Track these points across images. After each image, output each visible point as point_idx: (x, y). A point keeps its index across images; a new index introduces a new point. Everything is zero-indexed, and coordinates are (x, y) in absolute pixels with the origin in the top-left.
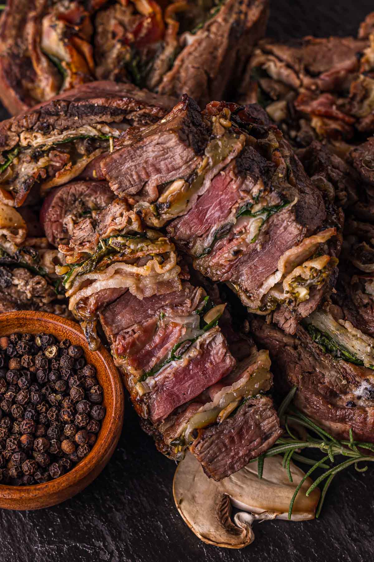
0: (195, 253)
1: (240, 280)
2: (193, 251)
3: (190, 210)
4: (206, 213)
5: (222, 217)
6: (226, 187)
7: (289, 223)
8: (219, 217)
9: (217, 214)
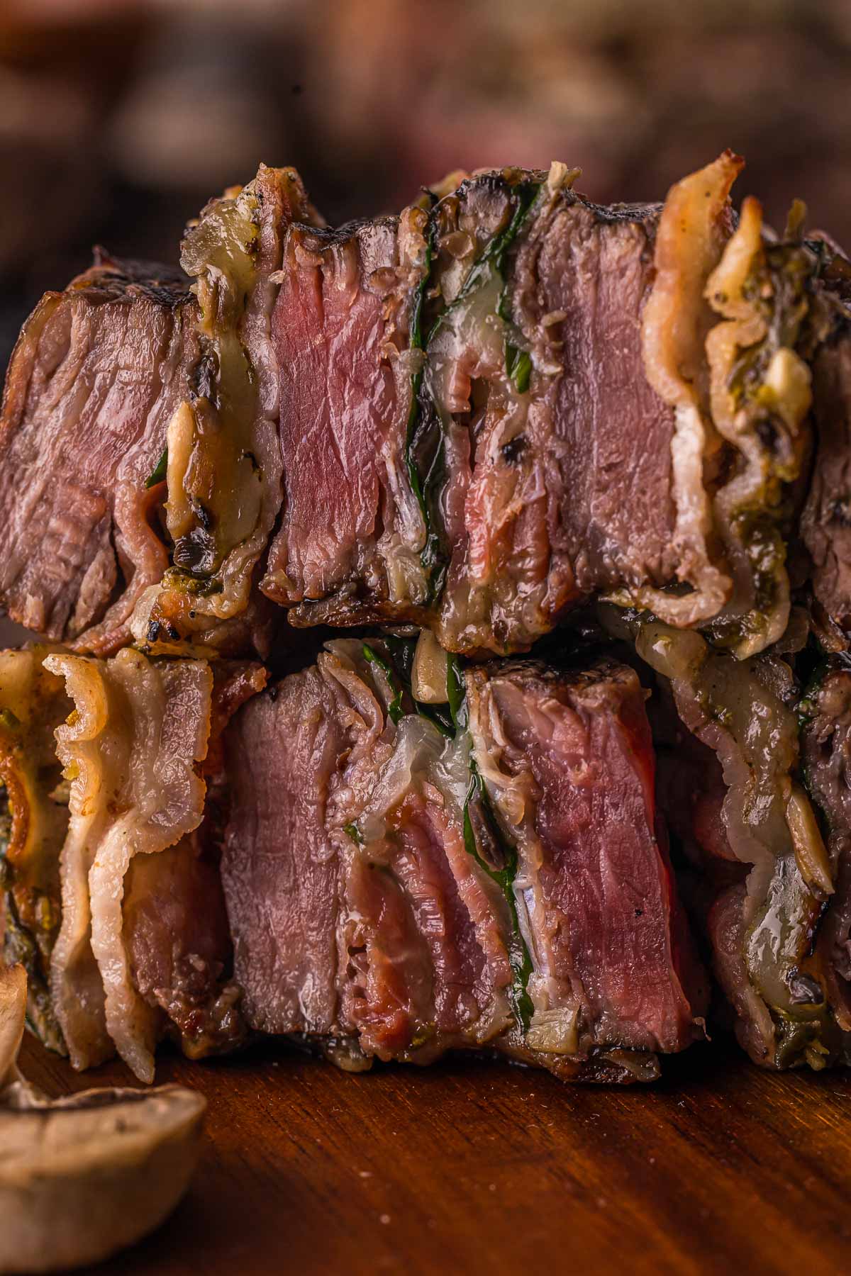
0: (406, 597)
1: (607, 560)
2: (396, 598)
3: (283, 479)
4: (332, 441)
5: (385, 405)
6: (321, 305)
7: (590, 244)
8: (376, 415)
9: (362, 412)
